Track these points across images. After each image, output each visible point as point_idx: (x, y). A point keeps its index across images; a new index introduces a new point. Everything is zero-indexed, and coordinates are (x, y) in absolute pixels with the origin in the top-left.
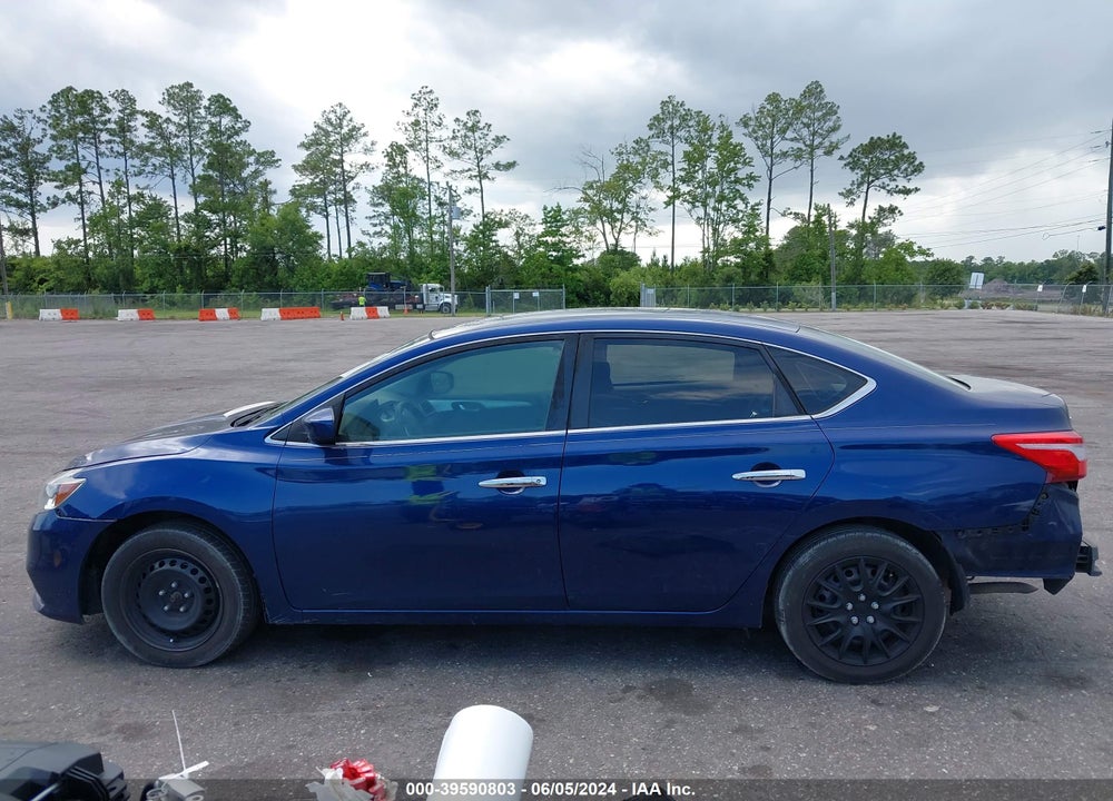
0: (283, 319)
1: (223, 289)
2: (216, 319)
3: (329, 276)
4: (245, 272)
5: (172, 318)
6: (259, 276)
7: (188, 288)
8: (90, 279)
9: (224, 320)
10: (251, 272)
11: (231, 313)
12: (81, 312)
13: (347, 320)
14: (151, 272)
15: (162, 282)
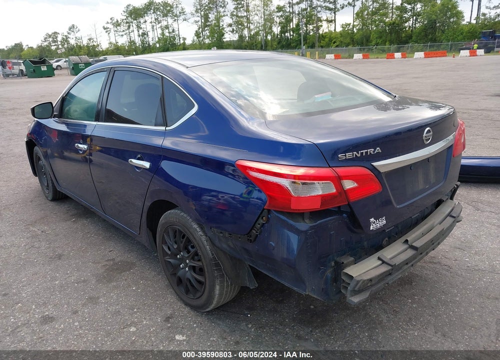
0: (425, 57)
1: (408, 43)
2: (394, 58)
3: (462, 34)
4: (420, 33)
5: (377, 58)
6: (426, 35)
7: (391, 43)
8: (353, 41)
9: (398, 58)
10: (423, 34)
11: (402, 55)
12: (342, 55)
13: (456, 58)
14: (377, 36)
15: (381, 41)
